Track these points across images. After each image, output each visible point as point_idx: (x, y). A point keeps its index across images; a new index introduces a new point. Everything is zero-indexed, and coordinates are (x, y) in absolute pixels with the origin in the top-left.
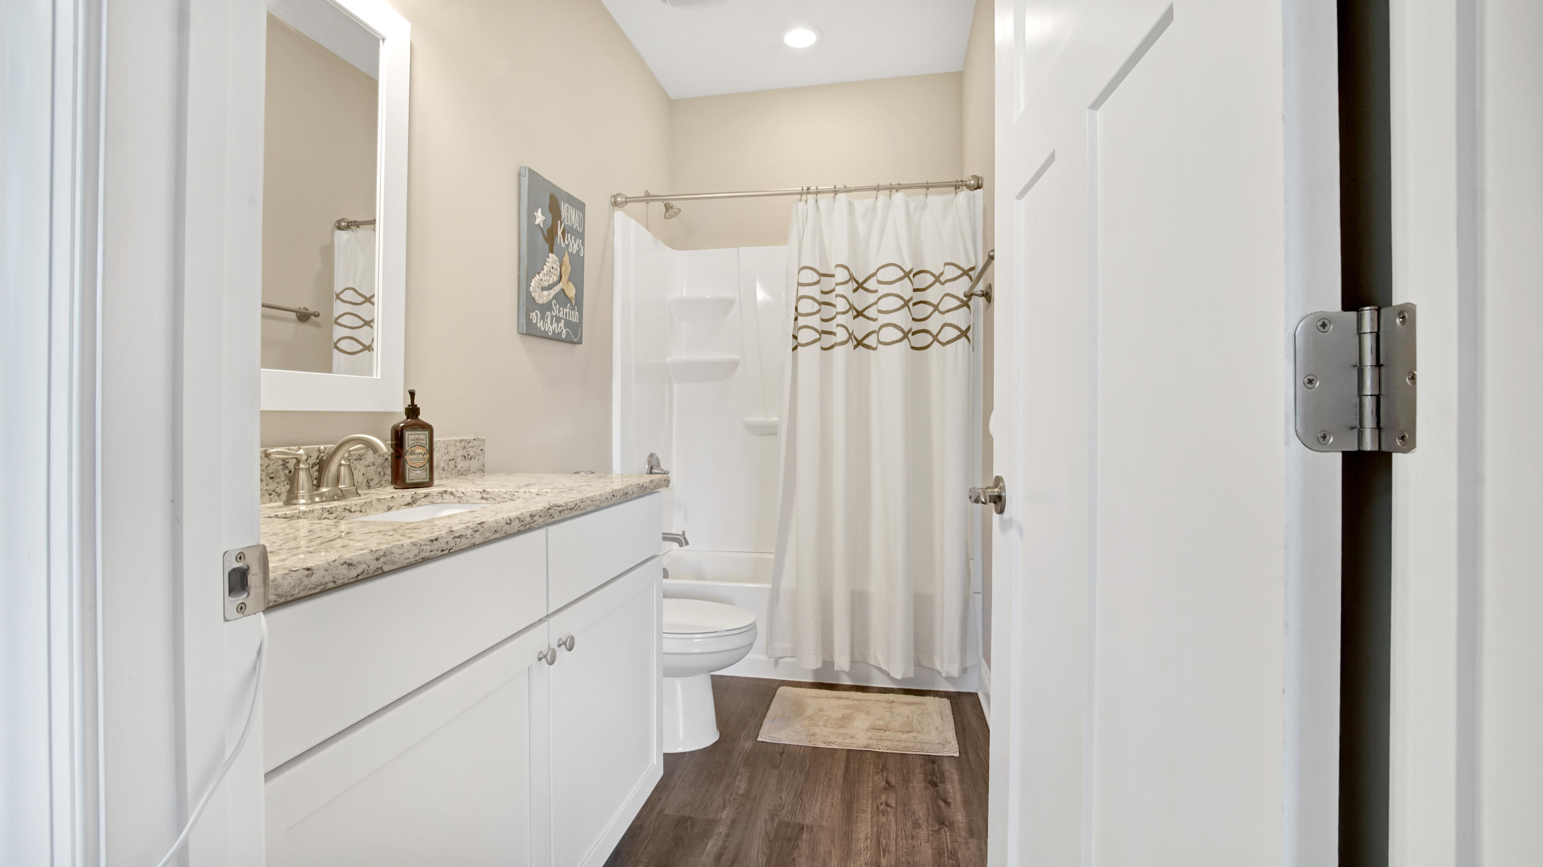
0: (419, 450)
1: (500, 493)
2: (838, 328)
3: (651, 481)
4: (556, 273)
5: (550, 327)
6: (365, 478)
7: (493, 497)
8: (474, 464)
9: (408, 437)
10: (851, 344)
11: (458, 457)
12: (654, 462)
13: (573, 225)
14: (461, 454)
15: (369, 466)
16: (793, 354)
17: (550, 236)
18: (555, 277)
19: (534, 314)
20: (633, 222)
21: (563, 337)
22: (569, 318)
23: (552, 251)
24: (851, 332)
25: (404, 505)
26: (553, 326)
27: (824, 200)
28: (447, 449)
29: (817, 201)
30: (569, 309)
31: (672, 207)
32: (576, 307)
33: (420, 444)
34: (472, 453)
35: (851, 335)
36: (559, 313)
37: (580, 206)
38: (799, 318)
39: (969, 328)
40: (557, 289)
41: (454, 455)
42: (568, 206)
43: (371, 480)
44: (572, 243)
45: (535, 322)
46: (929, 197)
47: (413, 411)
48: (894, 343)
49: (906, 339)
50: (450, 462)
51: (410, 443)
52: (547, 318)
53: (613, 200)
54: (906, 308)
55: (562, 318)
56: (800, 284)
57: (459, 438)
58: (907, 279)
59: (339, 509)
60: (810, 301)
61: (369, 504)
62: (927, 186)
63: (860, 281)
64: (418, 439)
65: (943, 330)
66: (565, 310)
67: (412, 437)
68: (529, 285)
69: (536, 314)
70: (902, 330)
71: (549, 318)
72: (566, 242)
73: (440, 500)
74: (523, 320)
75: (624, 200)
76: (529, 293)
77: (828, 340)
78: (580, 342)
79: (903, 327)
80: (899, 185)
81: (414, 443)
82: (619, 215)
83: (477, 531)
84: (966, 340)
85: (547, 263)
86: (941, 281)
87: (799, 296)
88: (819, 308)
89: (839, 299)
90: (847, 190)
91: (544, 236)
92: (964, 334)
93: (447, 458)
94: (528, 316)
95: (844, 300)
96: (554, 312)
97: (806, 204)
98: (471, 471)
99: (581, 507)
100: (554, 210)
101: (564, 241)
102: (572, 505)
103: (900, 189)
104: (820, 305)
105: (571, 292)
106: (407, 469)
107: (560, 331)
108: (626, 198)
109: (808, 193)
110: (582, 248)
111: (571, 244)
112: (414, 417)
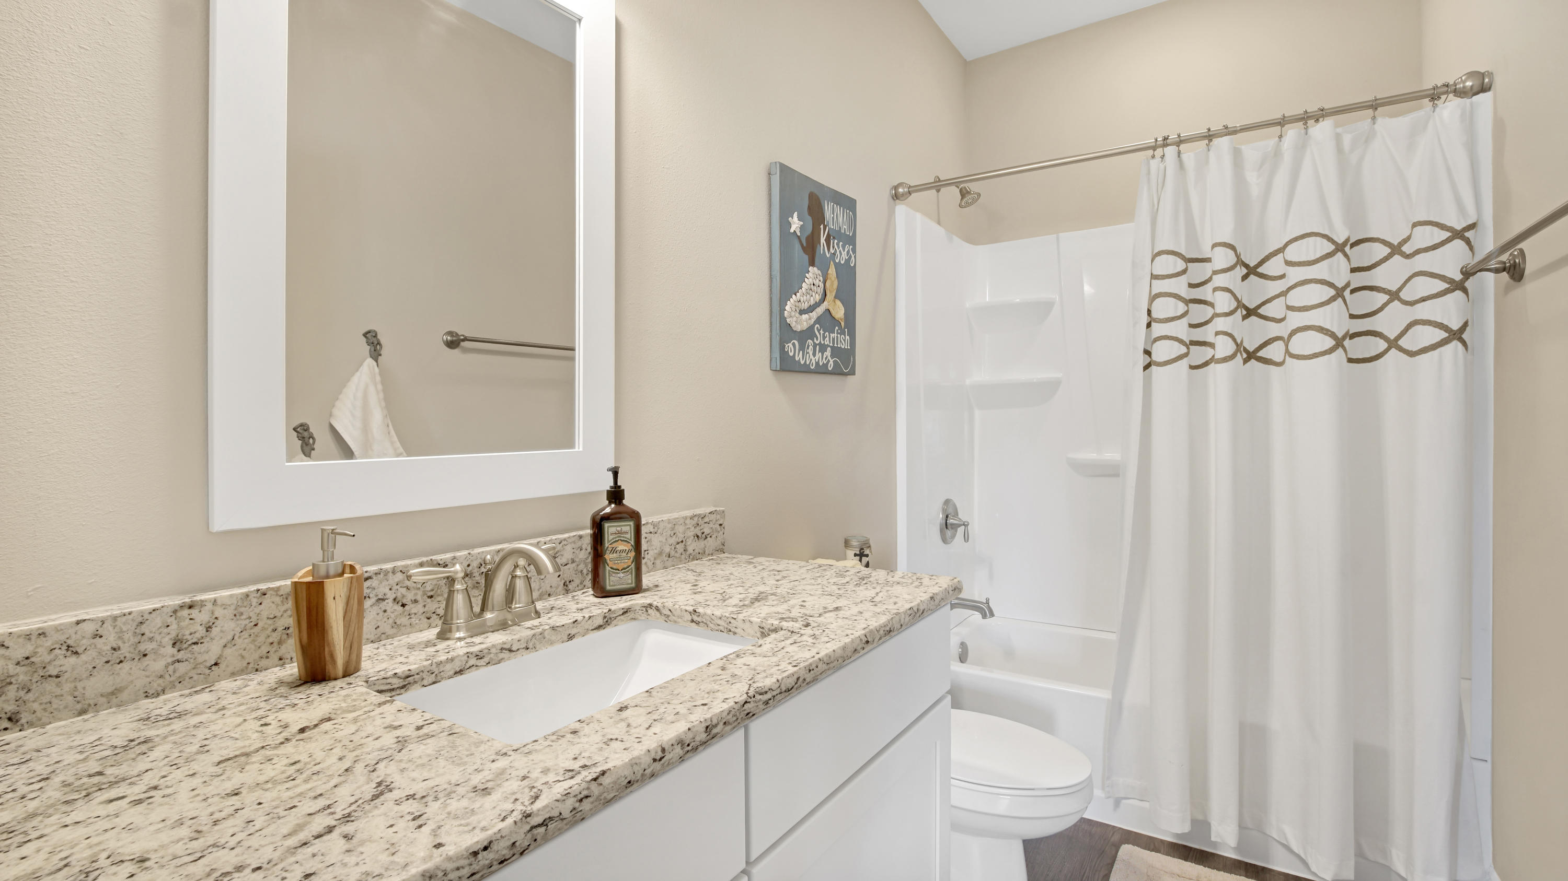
0: (621, 547)
1: (713, 617)
2: (1217, 337)
3: (932, 598)
4: (819, 291)
5: (813, 358)
6: (561, 581)
7: (705, 621)
8: (711, 543)
9: (608, 529)
10: (1239, 359)
11: (689, 537)
12: (950, 511)
13: (840, 228)
14: (692, 533)
15: (566, 565)
16: (1144, 374)
17: (810, 247)
18: (817, 295)
19: (790, 345)
20: (918, 216)
21: (830, 369)
22: (837, 344)
23: (812, 263)
24: (1239, 342)
25: (592, 630)
26: (817, 357)
27: (1190, 153)
28: (673, 529)
29: (1179, 153)
30: (837, 333)
31: (968, 193)
32: (846, 330)
33: (622, 539)
34: (707, 531)
35: (1239, 346)
36: (824, 340)
37: (848, 204)
38: (1153, 324)
39: (1466, 324)
40: (820, 310)
41: (683, 536)
42: (833, 205)
43: (570, 582)
44: (840, 251)
45: (791, 354)
46: (1379, 121)
47: (616, 495)
48: (1317, 357)
49: (1340, 348)
50: (677, 546)
51: (611, 537)
52: (808, 348)
53: (894, 192)
54: (1340, 300)
55: (828, 346)
56: (1154, 277)
57: (688, 513)
58: (1340, 255)
59: (493, 651)
60: (1172, 300)
61: (540, 636)
62: (1374, 105)
63: (1252, 265)
64: (620, 533)
65: (1410, 331)
66: (832, 335)
67: (613, 530)
68: (782, 310)
69: (794, 345)
70: (1332, 335)
71: (811, 347)
72: (832, 251)
73: (644, 616)
74: (777, 355)
75: (906, 190)
76: (783, 319)
77: (1199, 355)
78: (852, 373)
79: (1334, 330)
80: (1322, 110)
81: (616, 538)
82: (901, 210)
83: (587, 797)
84: (1460, 345)
85: (806, 279)
86: (1405, 253)
87: (1153, 293)
88: (1186, 308)
89: (1219, 294)
90: (1229, 131)
91: (802, 245)
92: (1457, 335)
93: (673, 540)
94: (782, 348)
95: (1228, 295)
96: (817, 340)
97: (1162, 161)
98: (707, 552)
99: (808, 680)
100: (815, 212)
101: (829, 249)
102: (791, 682)
103: (1323, 116)
104: (1187, 305)
105: (839, 312)
106: (607, 571)
107: (825, 362)
108: (910, 187)
109: (1165, 145)
110: (853, 256)
111: (838, 252)
112: (617, 501)
